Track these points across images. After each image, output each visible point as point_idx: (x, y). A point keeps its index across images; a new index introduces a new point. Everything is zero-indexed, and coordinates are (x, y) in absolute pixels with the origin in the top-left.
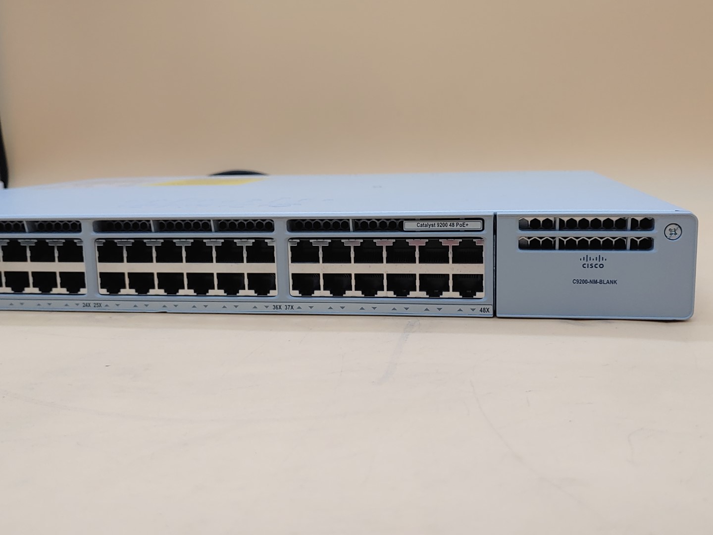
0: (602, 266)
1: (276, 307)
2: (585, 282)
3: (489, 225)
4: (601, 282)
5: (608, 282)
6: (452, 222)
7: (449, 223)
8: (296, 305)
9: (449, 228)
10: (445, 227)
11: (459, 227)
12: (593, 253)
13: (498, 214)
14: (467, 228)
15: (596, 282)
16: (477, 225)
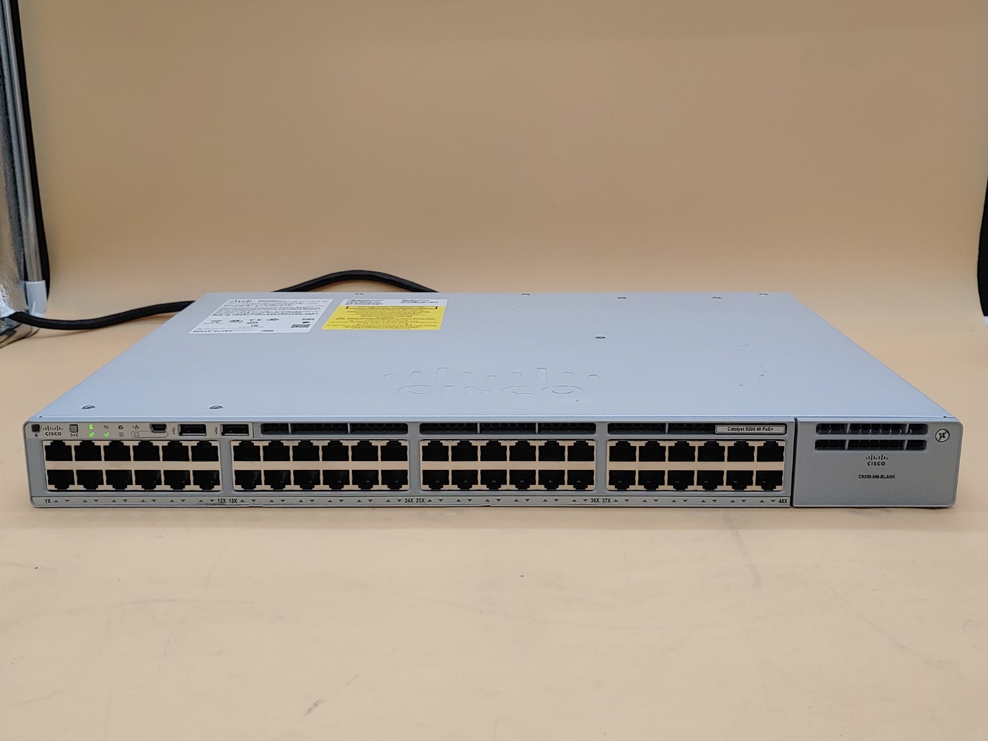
0: (883, 464)
1: (594, 500)
2: (869, 477)
3: (791, 430)
4: (882, 477)
5: (888, 477)
6: (759, 426)
7: (756, 428)
8: (612, 499)
9: (756, 431)
10: (753, 431)
11: (765, 431)
12: (877, 453)
13: (800, 420)
14: (771, 431)
15: (878, 477)
16: (781, 429)
